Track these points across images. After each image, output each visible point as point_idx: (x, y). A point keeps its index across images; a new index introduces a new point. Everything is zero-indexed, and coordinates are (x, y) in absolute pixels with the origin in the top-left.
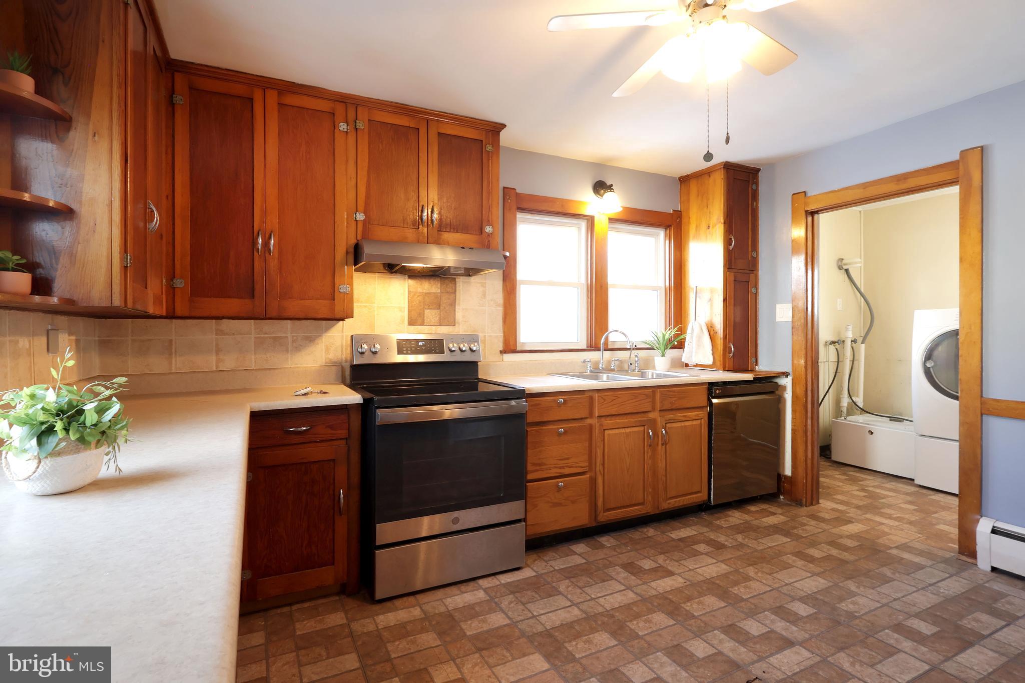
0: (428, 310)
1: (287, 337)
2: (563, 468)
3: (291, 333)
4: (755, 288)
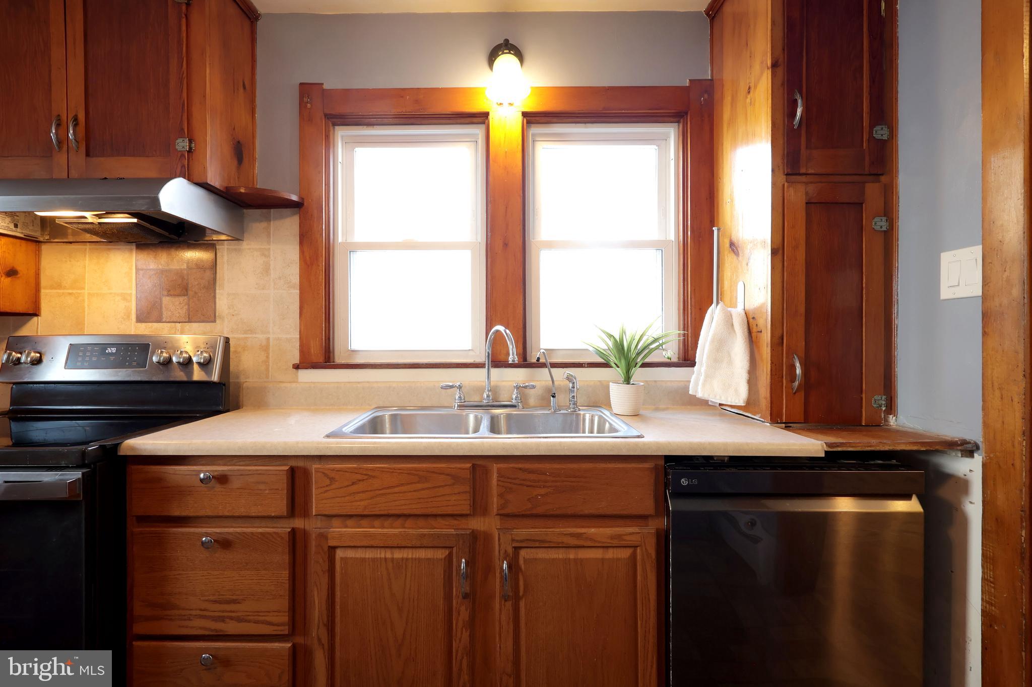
0: (168, 298)
2: (222, 619)
4: (884, 219)
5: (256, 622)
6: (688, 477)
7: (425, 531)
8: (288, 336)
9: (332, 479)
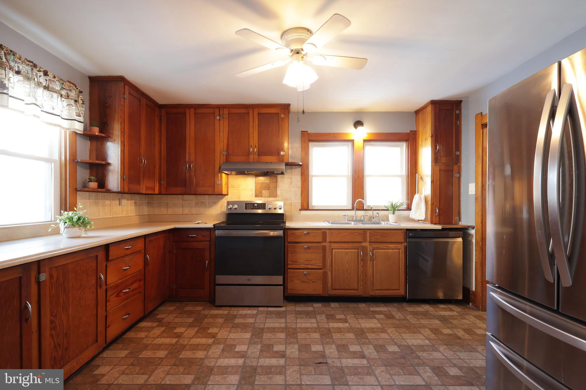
0: (264, 191)
1: (206, 202)
2: (308, 265)
3: (208, 200)
4: (458, 174)
5: (316, 265)
6: (411, 233)
7: (353, 245)
8: (297, 201)
9: (332, 234)
